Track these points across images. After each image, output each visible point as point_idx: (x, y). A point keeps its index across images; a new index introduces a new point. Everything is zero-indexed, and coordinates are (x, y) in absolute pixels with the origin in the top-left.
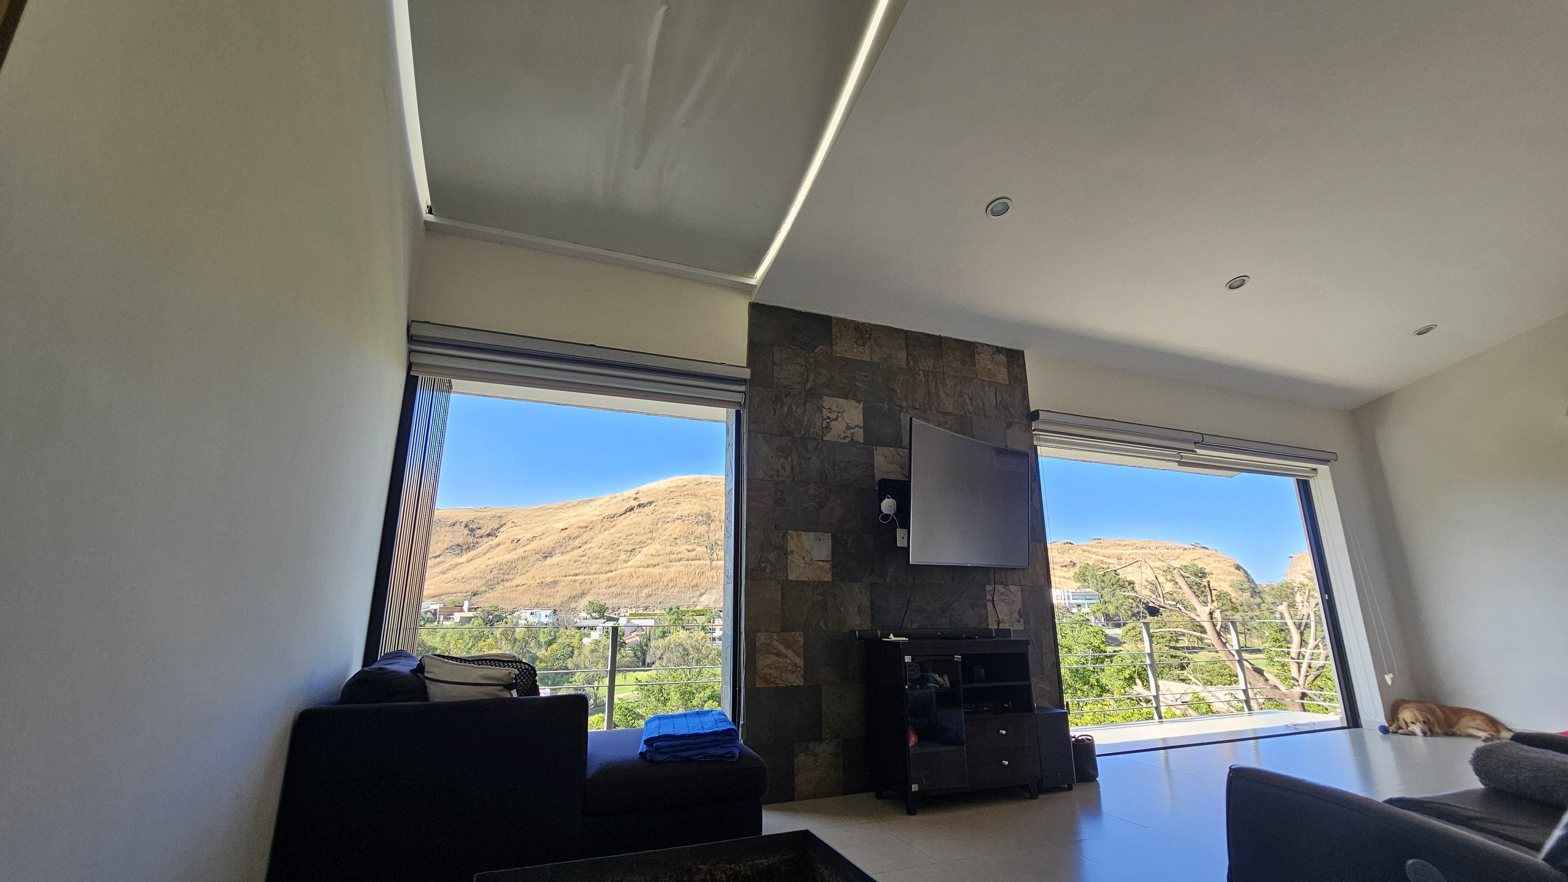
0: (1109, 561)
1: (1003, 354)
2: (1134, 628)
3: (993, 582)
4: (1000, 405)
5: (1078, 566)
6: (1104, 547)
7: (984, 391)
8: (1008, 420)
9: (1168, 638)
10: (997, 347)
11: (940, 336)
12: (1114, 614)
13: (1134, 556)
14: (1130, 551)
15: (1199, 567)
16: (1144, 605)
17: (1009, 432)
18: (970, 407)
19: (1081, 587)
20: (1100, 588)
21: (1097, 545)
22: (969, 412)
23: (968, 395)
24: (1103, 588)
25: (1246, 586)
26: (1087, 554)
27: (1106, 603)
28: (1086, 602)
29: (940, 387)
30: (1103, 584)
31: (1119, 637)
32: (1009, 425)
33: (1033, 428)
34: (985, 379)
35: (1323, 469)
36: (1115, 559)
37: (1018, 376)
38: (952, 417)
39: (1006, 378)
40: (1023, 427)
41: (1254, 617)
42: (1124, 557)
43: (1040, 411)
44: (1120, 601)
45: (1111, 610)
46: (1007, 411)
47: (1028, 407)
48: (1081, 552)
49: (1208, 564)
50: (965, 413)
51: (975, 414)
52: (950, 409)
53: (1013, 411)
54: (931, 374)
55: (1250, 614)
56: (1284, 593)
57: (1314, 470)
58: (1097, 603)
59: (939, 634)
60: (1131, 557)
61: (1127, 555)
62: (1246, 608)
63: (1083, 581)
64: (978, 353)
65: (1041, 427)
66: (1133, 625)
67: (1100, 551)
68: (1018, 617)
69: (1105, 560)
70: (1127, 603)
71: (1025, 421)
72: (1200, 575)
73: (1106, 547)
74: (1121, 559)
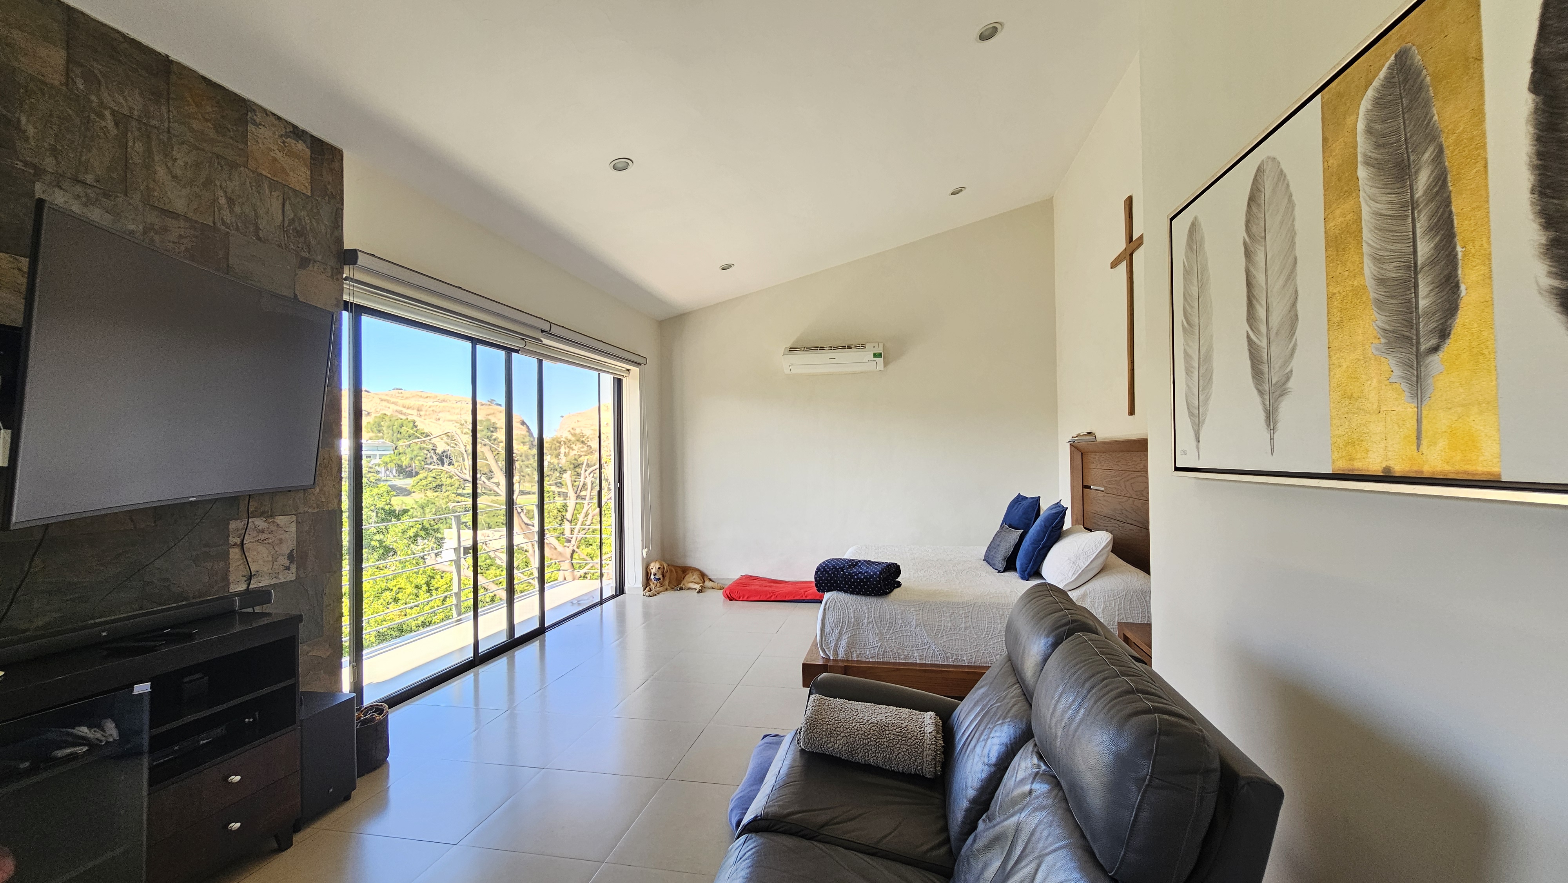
0: (409, 411)
1: (305, 142)
2: (426, 478)
3: (246, 516)
4: (289, 226)
5: (373, 415)
6: (405, 397)
7: (259, 193)
8: (303, 254)
9: (456, 486)
10: (295, 127)
11: (167, 56)
12: (407, 464)
13: (434, 408)
14: (431, 404)
15: (493, 421)
16: (438, 457)
17: (301, 272)
18: (226, 213)
19: (374, 438)
20: (395, 440)
21: (397, 395)
22: (224, 223)
23: (225, 192)
24: (398, 440)
25: (527, 439)
26: (384, 403)
27: (399, 454)
28: (378, 453)
29: (156, 158)
30: (399, 436)
31: (409, 488)
32: (304, 263)
33: (345, 276)
34: (264, 173)
35: (635, 370)
36: (415, 411)
37: (329, 187)
38: (182, 223)
39: (306, 184)
40: (329, 270)
41: (529, 466)
42: (424, 409)
43: (359, 253)
44: (415, 453)
45: (405, 461)
46: (302, 240)
47: (340, 240)
48: (379, 401)
49: (499, 420)
50: (214, 223)
51: (237, 229)
52: (180, 205)
53: (313, 241)
54: (134, 123)
55: (526, 463)
56: (553, 446)
57: (628, 370)
58: (390, 454)
59: (104, 634)
60: (431, 409)
61: (428, 407)
62: (524, 458)
63: (377, 432)
64: (255, 123)
65: (358, 276)
66: (425, 475)
67: (401, 402)
68: (287, 563)
69: (404, 410)
70: (422, 454)
71: (332, 262)
72: (492, 429)
73: (407, 398)
74: (421, 411)
